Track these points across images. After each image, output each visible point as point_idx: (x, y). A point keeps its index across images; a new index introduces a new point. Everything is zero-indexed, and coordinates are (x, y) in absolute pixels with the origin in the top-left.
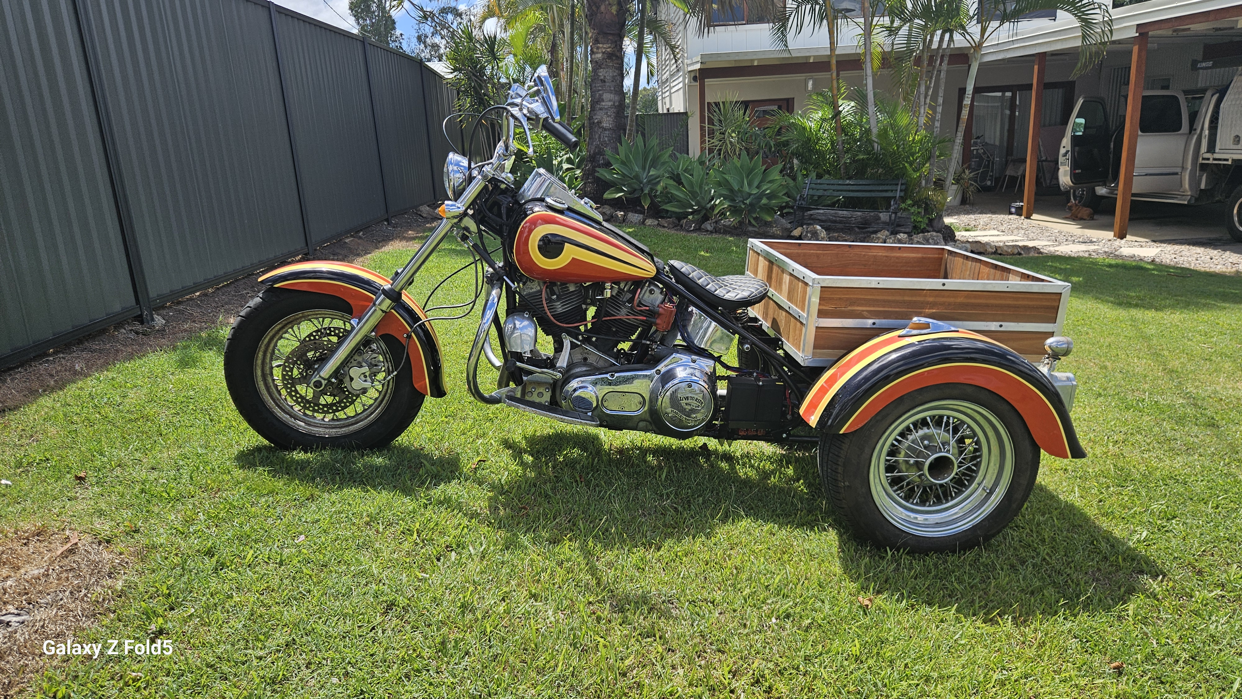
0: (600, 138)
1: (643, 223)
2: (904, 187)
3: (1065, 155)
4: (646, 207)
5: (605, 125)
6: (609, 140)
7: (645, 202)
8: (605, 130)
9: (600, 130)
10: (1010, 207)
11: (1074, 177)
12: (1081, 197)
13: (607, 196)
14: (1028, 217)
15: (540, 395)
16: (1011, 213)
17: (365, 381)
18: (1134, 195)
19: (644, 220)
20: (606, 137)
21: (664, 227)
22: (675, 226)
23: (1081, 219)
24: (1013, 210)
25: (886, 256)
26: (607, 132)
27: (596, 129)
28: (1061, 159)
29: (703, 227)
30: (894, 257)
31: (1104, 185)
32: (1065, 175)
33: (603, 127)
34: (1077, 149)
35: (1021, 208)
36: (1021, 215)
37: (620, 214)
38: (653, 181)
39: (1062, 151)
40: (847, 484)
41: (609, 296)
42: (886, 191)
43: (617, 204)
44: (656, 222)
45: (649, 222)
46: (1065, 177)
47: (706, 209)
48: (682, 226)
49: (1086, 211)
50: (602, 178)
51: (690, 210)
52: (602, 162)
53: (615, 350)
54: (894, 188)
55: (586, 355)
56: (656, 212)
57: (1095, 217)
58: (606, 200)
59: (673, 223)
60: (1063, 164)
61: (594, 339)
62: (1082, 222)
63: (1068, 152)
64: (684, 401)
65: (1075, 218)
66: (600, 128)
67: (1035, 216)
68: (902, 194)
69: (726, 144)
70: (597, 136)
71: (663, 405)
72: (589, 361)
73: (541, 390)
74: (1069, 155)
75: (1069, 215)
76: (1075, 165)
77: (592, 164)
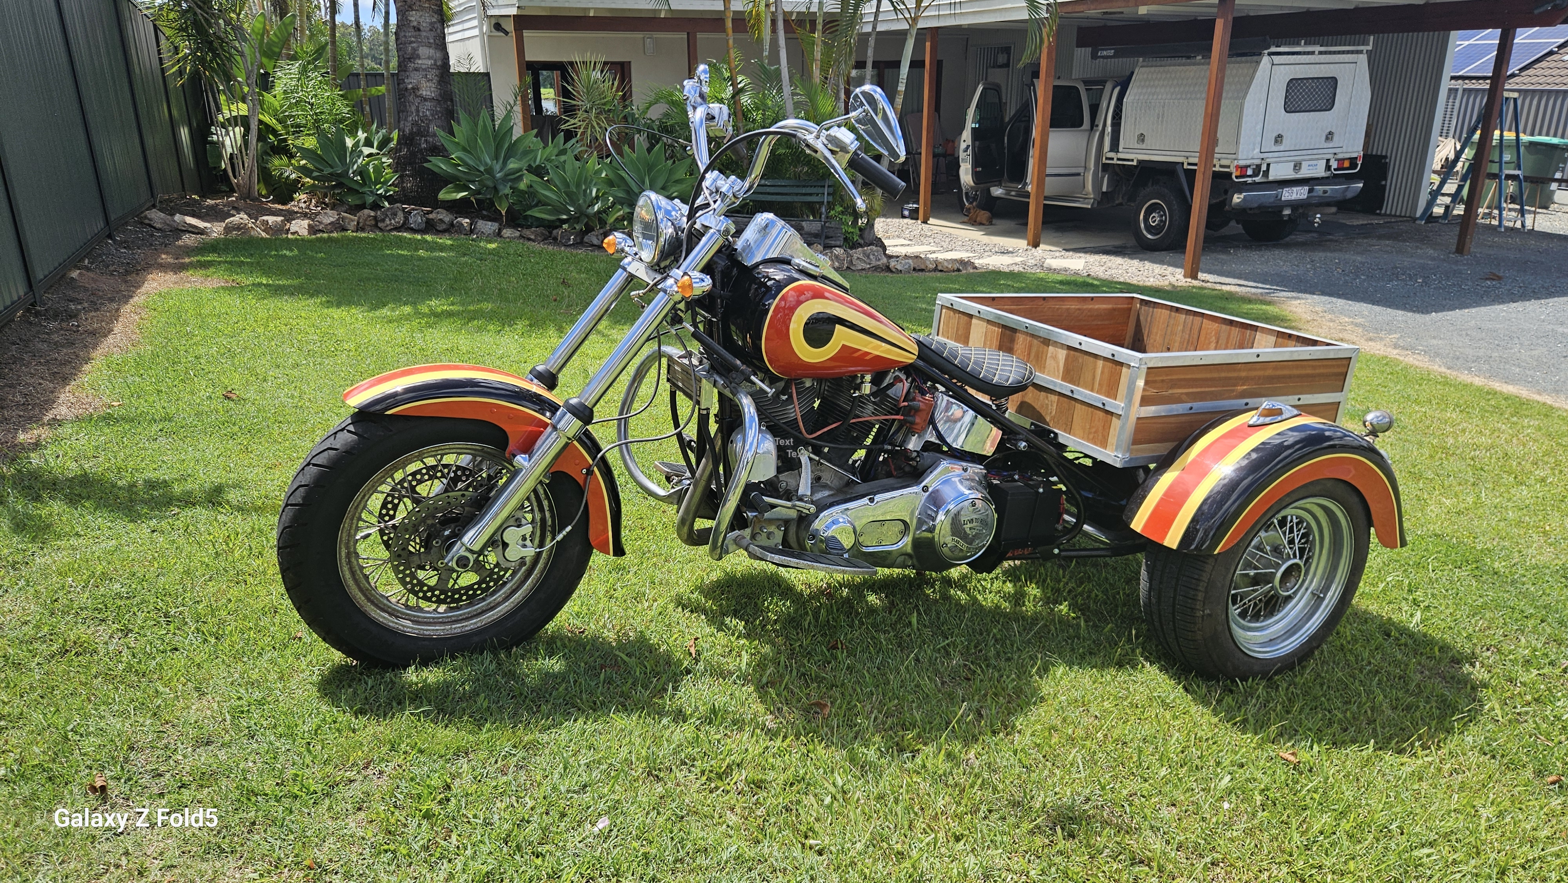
0: (418, 111)
1: (499, 234)
2: (831, 190)
3: (966, 150)
4: (503, 213)
5: (424, 93)
6: (432, 115)
7: (500, 205)
8: (425, 100)
9: (418, 100)
10: (902, 209)
11: (976, 175)
12: (975, 199)
13: (443, 195)
14: (925, 222)
15: (769, 535)
16: (904, 217)
17: (524, 546)
18: (1046, 198)
19: (500, 230)
20: (426, 109)
21: (529, 239)
22: (545, 239)
23: (981, 224)
24: (906, 213)
26: (428, 104)
27: (411, 98)
28: (962, 155)
29: (586, 239)
31: (1000, 185)
32: (966, 174)
33: (421, 96)
34: (977, 143)
35: (916, 210)
36: (917, 219)
37: (466, 221)
38: (514, 177)
39: (963, 146)
40: (1207, 612)
41: (868, 392)
42: (811, 194)
43: (458, 208)
44: (517, 234)
45: (507, 232)
46: (966, 176)
47: (587, 216)
48: (555, 239)
49: (984, 215)
50: (436, 170)
51: (565, 217)
52: (424, 146)
53: (850, 462)
54: (820, 190)
55: (820, 474)
56: (515, 219)
57: (994, 221)
58: (443, 202)
59: (543, 234)
60: (964, 161)
61: (826, 450)
62: (982, 227)
63: (968, 146)
64: (969, 525)
65: (974, 222)
66: (417, 97)
67: (932, 221)
68: (831, 199)
69: (593, 127)
70: (413, 108)
71: (943, 532)
72: (823, 480)
73: (772, 529)
74: (970, 151)
75: (966, 219)
76: (976, 163)
77: (409, 149)
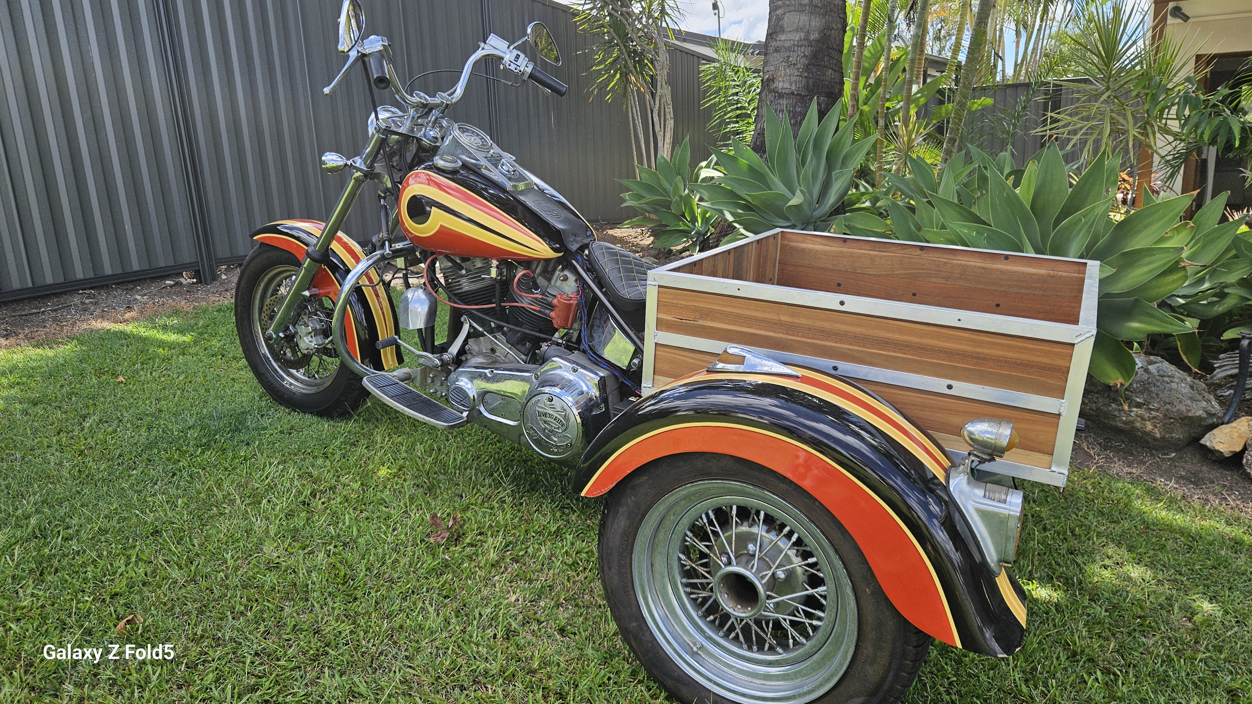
25: (983, 268)
30: (996, 270)
64: (543, 418)
72: (498, 353)
